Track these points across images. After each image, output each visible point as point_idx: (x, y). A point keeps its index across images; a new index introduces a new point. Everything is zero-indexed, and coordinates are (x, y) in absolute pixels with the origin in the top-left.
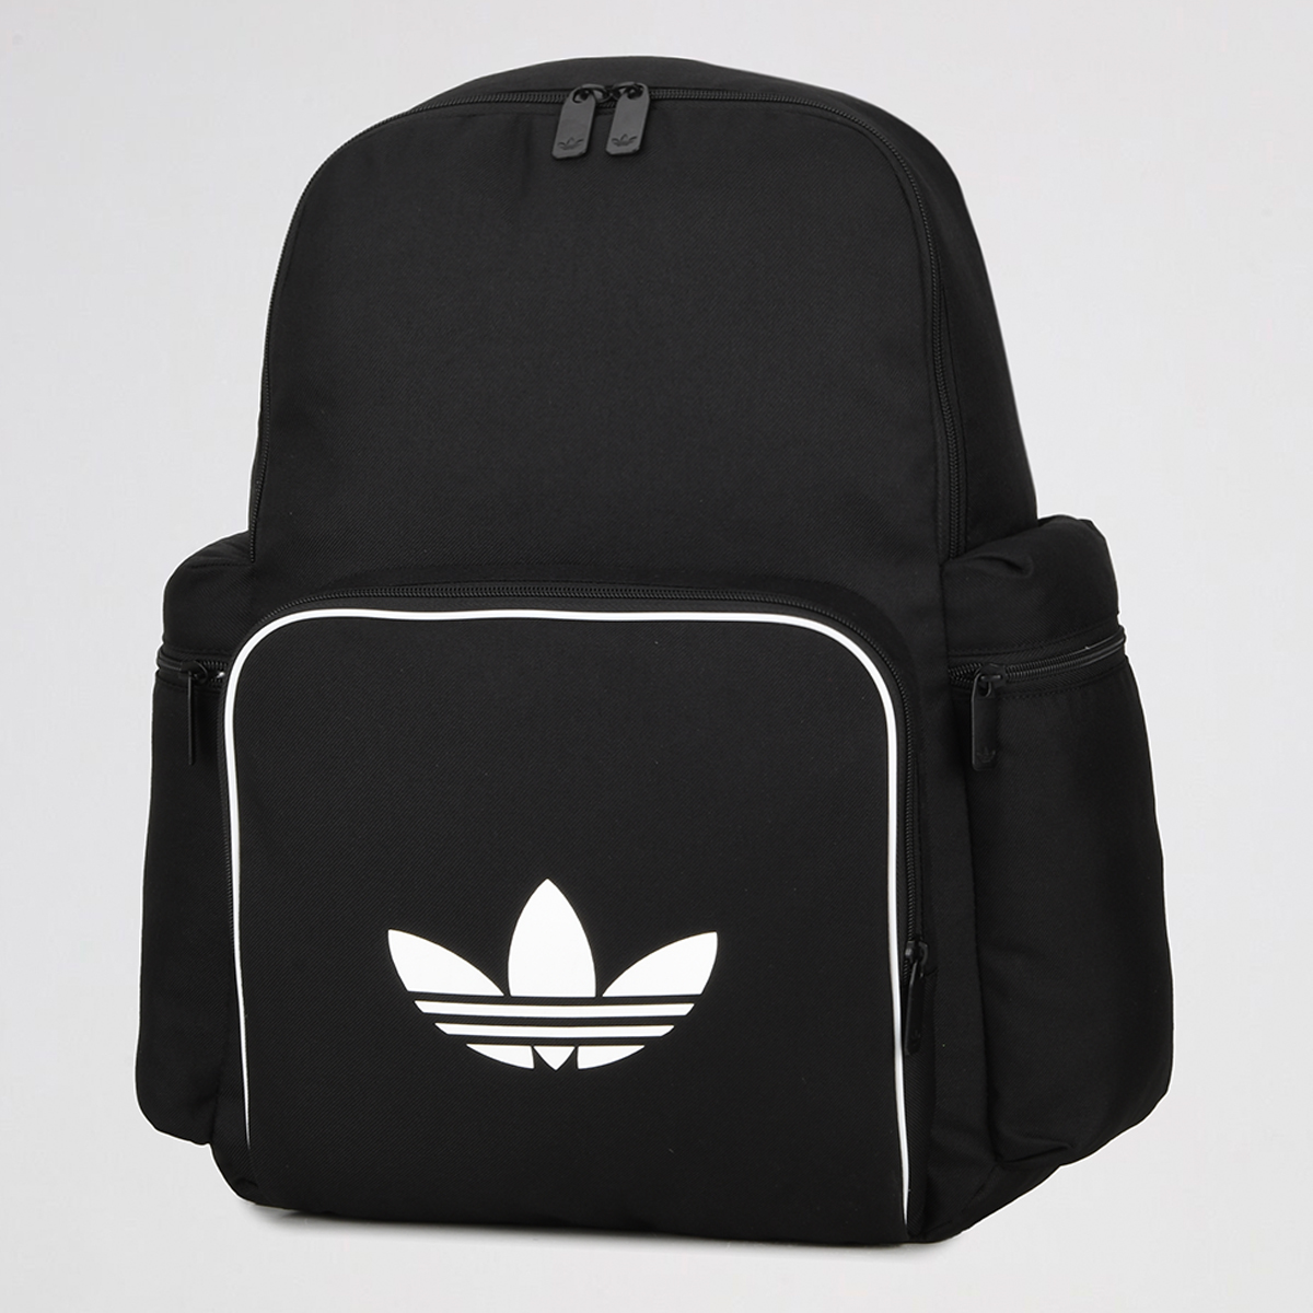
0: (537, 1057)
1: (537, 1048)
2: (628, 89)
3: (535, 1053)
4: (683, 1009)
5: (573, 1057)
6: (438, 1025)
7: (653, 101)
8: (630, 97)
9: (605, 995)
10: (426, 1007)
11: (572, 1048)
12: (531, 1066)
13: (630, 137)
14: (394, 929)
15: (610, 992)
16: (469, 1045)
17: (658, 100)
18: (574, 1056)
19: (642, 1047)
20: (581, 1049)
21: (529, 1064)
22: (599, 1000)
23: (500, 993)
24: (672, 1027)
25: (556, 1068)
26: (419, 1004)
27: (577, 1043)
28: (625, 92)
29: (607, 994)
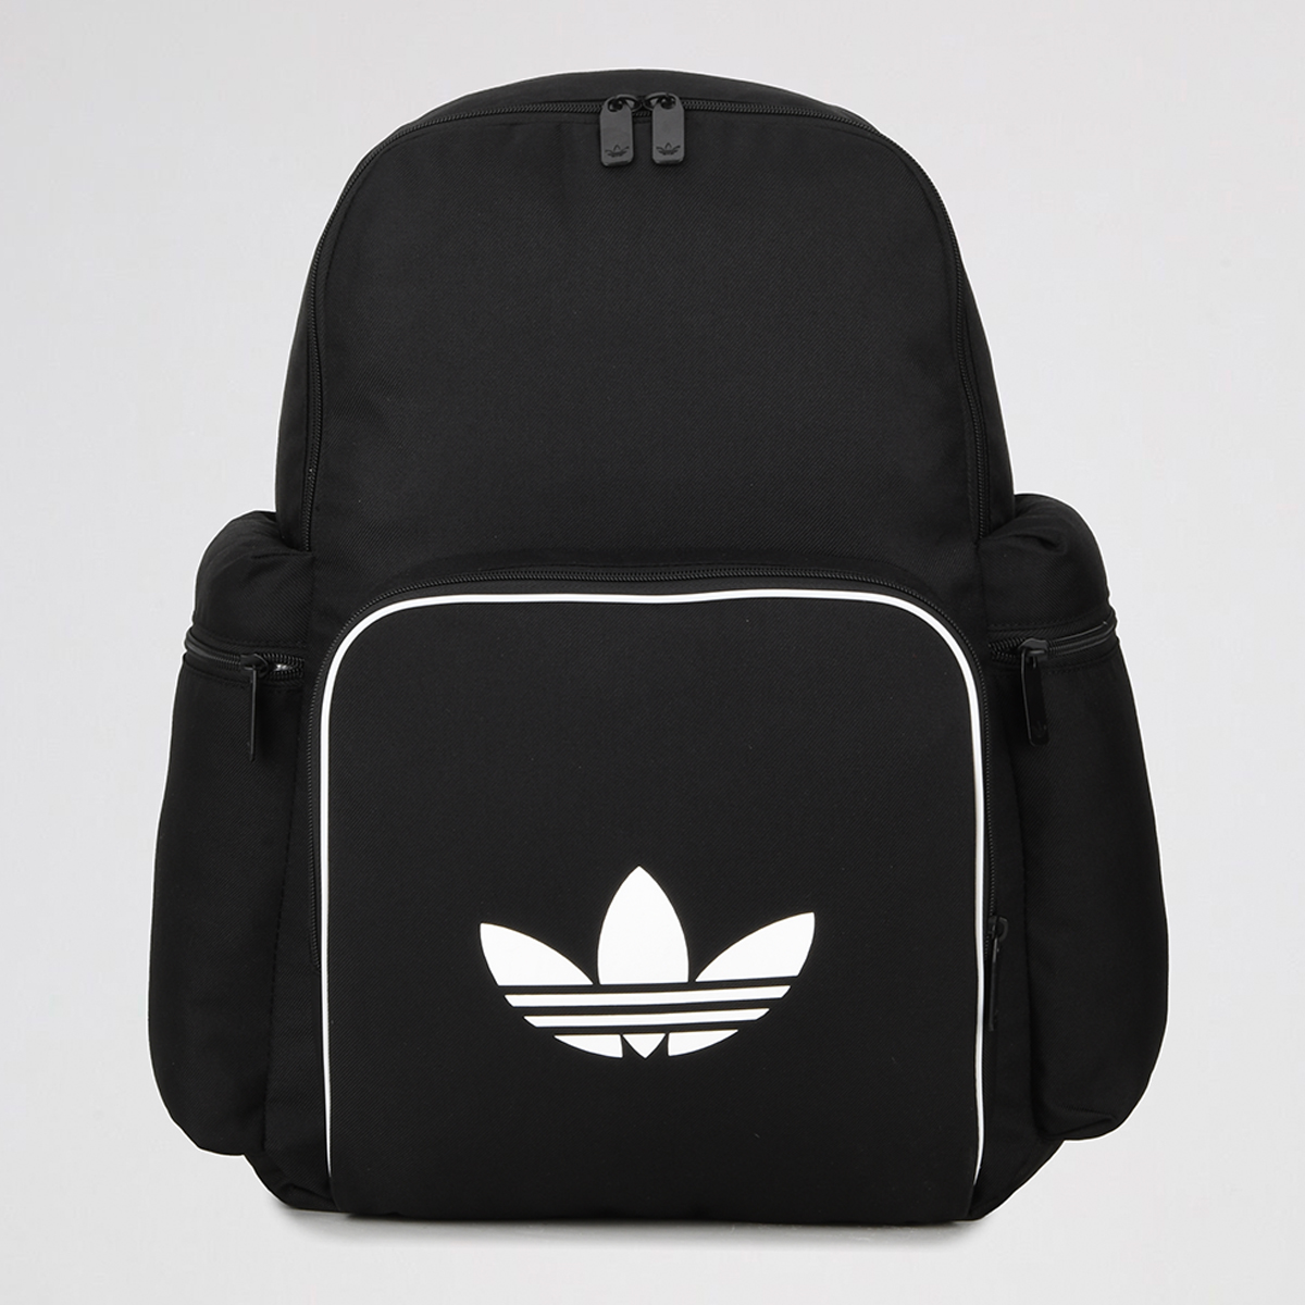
0: (625, 1044)
1: (626, 1037)
2: (660, 98)
3: (624, 1042)
4: (779, 992)
5: (664, 1045)
6: (527, 1018)
7: (687, 110)
8: (663, 105)
9: (698, 980)
10: (515, 1000)
11: (662, 1035)
12: (620, 1055)
13: (673, 146)
14: (486, 922)
15: (703, 977)
16: (557, 1037)
17: (692, 110)
18: (664, 1043)
19: (736, 1031)
20: (672, 1035)
21: (618, 1053)
22: (691, 985)
23: (589, 983)
24: (767, 1010)
25: (645, 1055)
26: (509, 997)
27: (667, 1029)
28: (658, 102)
29: (701, 978)
